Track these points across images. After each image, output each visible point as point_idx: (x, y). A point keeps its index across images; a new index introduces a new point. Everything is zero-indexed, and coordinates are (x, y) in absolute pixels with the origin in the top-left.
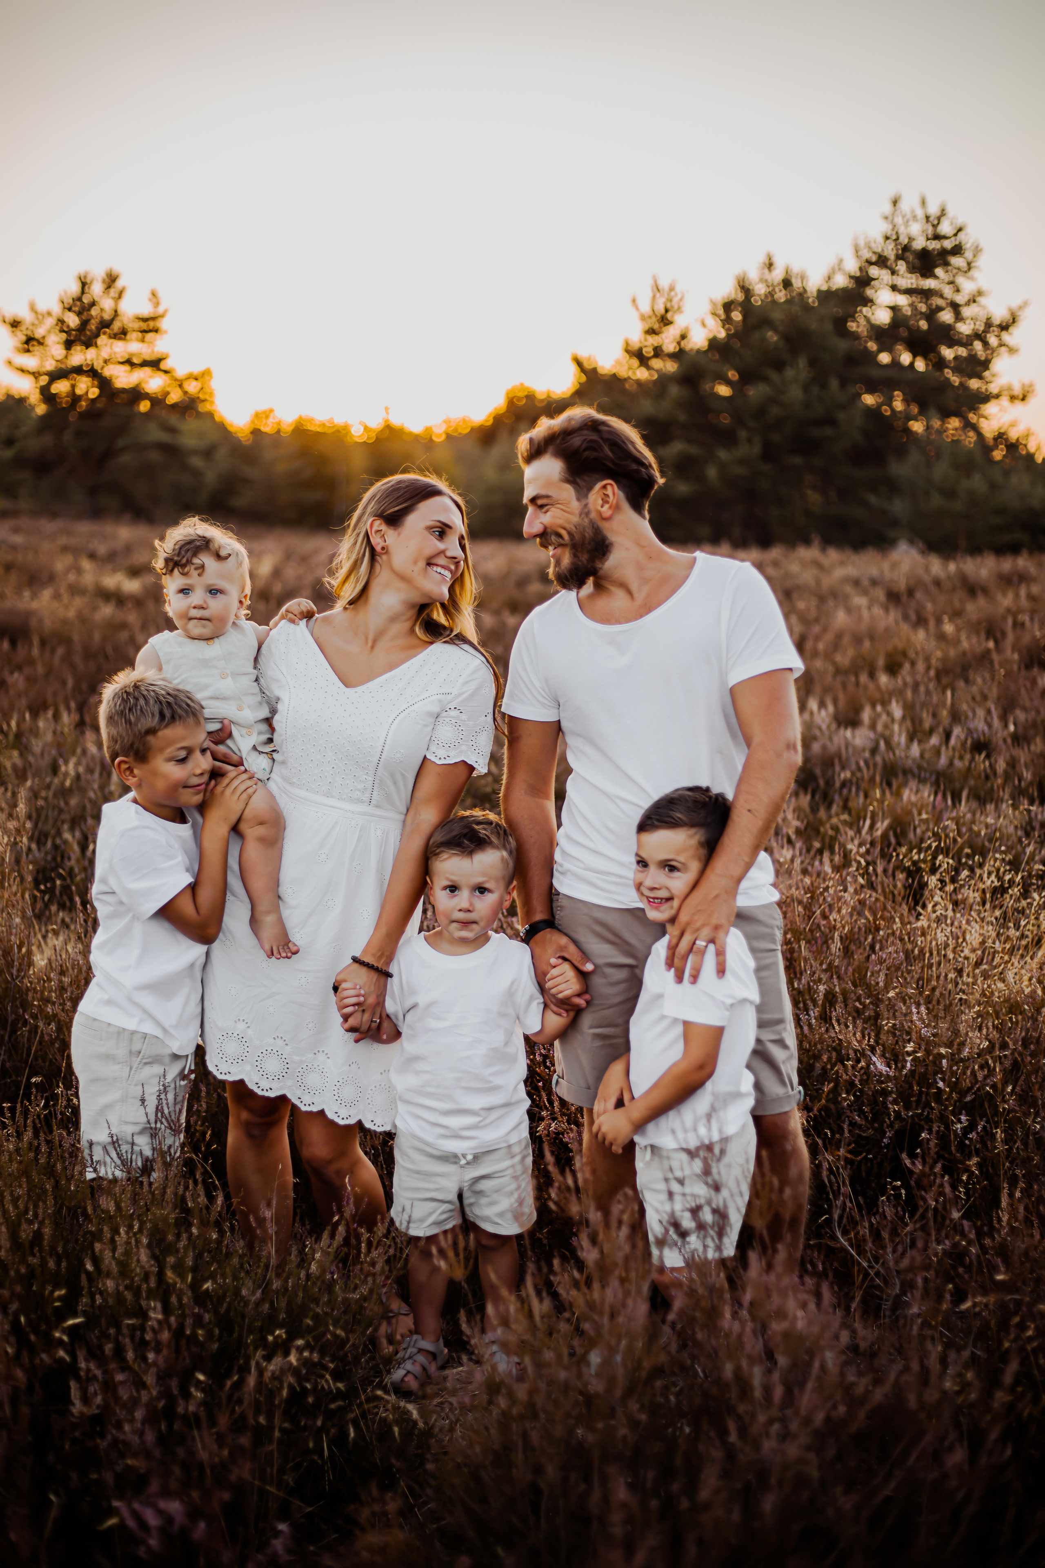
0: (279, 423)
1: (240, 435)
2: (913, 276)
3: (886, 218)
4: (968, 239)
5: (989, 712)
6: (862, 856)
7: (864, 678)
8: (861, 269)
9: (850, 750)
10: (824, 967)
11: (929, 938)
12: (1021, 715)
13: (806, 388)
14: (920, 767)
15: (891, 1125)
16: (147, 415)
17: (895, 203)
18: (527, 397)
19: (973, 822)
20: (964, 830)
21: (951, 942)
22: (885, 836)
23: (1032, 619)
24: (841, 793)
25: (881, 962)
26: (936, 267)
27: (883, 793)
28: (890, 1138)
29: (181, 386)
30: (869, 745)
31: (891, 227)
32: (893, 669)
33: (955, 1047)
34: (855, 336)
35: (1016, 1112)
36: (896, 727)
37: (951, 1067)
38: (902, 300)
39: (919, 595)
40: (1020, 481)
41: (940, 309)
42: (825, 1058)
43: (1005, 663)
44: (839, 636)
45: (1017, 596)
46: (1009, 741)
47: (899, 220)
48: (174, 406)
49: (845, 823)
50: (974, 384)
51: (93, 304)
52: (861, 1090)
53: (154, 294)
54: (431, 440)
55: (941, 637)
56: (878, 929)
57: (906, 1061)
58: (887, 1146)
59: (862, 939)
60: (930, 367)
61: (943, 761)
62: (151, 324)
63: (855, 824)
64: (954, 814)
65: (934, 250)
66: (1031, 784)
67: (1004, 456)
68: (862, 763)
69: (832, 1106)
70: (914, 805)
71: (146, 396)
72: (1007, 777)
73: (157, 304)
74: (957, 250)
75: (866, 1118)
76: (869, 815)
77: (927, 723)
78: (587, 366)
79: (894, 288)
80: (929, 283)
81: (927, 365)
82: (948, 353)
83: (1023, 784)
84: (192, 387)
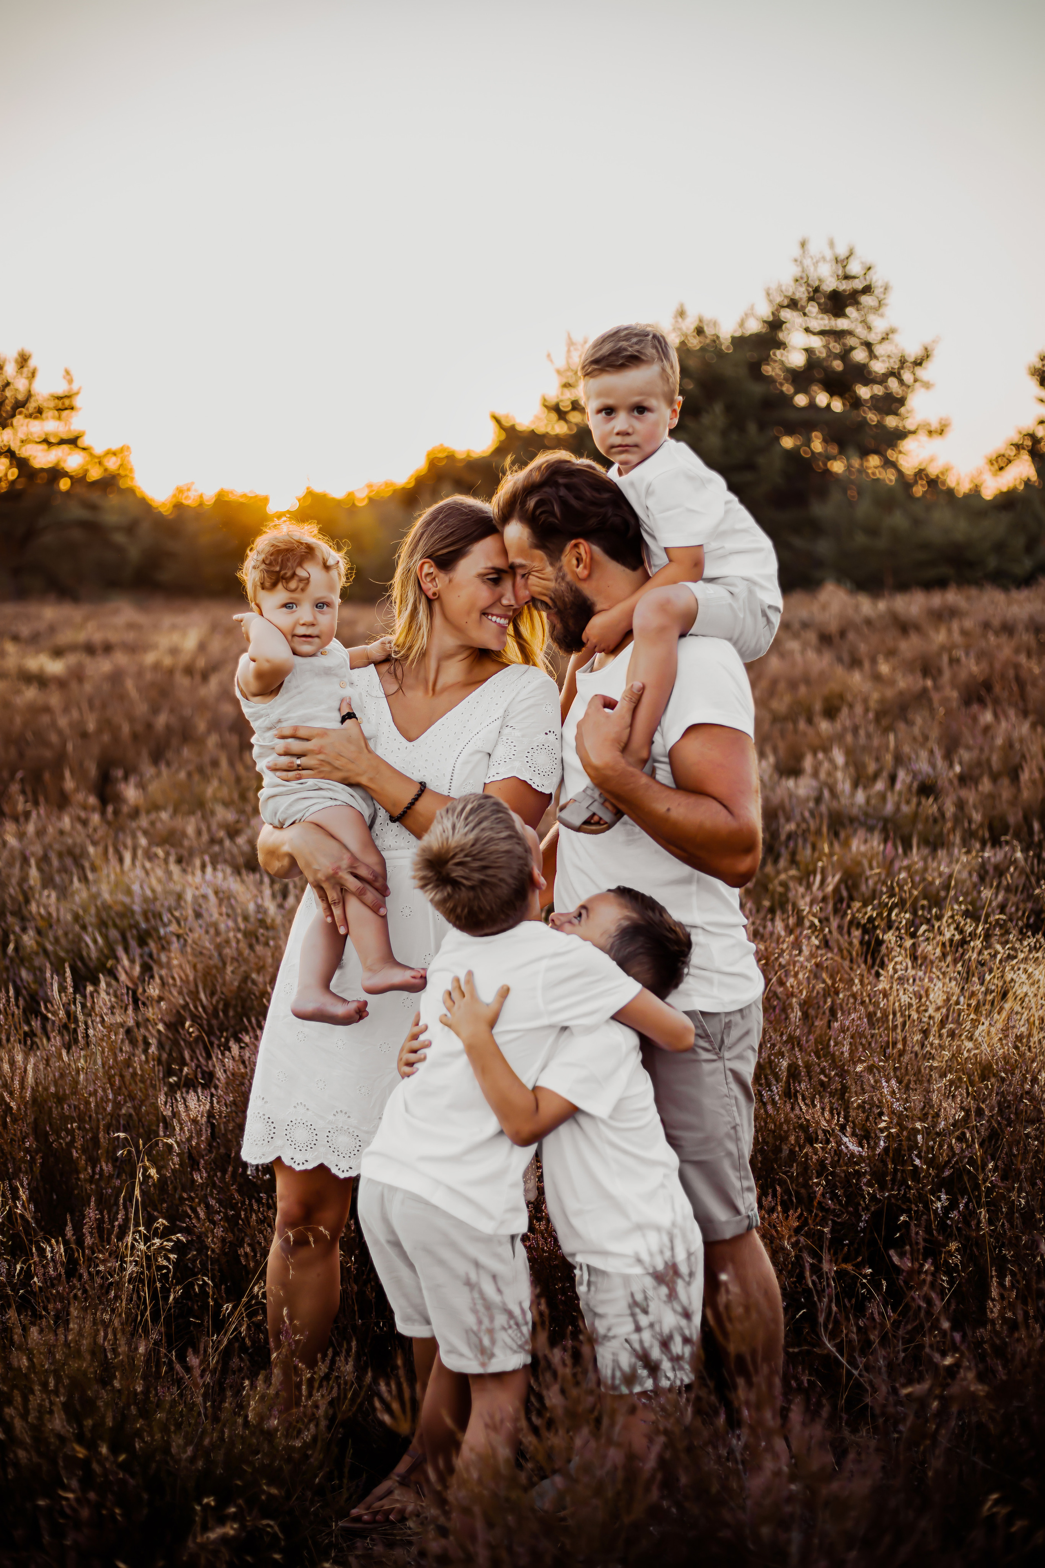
0: (201, 496)
1: (162, 510)
2: (825, 316)
3: (796, 260)
4: (877, 278)
5: (931, 752)
6: (814, 915)
7: (802, 725)
8: (773, 314)
9: (794, 801)
10: (785, 1038)
11: (891, 998)
12: (966, 755)
13: (724, 434)
14: (866, 814)
15: (867, 1208)
16: (67, 493)
17: (803, 244)
18: (447, 457)
19: (925, 869)
20: (917, 879)
21: (914, 1002)
22: (837, 890)
23: (967, 654)
24: (787, 847)
25: (843, 1030)
26: (847, 306)
27: (831, 845)
28: (866, 1221)
29: (100, 463)
30: (813, 794)
31: (800, 269)
32: (831, 713)
33: (930, 1119)
34: (770, 380)
35: (1000, 1188)
36: (839, 775)
37: (927, 1143)
38: (816, 342)
39: (851, 636)
40: (942, 517)
41: (852, 349)
42: (792, 1139)
43: (945, 701)
44: (774, 683)
45: (949, 631)
46: (956, 782)
47: (808, 262)
48: (94, 484)
49: (792, 878)
50: (891, 422)
51: (8, 384)
52: (832, 1173)
53: (67, 372)
54: (354, 504)
55: (877, 678)
56: (837, 993)
57: (879, 1138)
58: (863, 1230)
59: (821, 1003)
60: (848, 407)
61: (889, 807)
62: (67, 402)
63: (805, 877)
64: (905, 863)
65: (844, 291)
66: (981, 825)
67: (925, 493)
68: (807, 814)
69: (803, 1191)
70: (864, 855)
71: (65, 474)
72: (957, 820)
73: (70, 381)
74: (867, 290)
75: (840, 1202)
76: (819, 870)
77: (872, 767)
78: (507, 424)
79: (807, 330)
80: (842, 324)
81: (844, 404)
82: (864, 392)
83: (974, 826)
84: (112, 464)
